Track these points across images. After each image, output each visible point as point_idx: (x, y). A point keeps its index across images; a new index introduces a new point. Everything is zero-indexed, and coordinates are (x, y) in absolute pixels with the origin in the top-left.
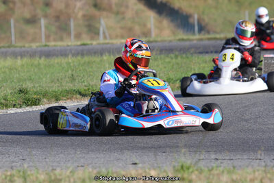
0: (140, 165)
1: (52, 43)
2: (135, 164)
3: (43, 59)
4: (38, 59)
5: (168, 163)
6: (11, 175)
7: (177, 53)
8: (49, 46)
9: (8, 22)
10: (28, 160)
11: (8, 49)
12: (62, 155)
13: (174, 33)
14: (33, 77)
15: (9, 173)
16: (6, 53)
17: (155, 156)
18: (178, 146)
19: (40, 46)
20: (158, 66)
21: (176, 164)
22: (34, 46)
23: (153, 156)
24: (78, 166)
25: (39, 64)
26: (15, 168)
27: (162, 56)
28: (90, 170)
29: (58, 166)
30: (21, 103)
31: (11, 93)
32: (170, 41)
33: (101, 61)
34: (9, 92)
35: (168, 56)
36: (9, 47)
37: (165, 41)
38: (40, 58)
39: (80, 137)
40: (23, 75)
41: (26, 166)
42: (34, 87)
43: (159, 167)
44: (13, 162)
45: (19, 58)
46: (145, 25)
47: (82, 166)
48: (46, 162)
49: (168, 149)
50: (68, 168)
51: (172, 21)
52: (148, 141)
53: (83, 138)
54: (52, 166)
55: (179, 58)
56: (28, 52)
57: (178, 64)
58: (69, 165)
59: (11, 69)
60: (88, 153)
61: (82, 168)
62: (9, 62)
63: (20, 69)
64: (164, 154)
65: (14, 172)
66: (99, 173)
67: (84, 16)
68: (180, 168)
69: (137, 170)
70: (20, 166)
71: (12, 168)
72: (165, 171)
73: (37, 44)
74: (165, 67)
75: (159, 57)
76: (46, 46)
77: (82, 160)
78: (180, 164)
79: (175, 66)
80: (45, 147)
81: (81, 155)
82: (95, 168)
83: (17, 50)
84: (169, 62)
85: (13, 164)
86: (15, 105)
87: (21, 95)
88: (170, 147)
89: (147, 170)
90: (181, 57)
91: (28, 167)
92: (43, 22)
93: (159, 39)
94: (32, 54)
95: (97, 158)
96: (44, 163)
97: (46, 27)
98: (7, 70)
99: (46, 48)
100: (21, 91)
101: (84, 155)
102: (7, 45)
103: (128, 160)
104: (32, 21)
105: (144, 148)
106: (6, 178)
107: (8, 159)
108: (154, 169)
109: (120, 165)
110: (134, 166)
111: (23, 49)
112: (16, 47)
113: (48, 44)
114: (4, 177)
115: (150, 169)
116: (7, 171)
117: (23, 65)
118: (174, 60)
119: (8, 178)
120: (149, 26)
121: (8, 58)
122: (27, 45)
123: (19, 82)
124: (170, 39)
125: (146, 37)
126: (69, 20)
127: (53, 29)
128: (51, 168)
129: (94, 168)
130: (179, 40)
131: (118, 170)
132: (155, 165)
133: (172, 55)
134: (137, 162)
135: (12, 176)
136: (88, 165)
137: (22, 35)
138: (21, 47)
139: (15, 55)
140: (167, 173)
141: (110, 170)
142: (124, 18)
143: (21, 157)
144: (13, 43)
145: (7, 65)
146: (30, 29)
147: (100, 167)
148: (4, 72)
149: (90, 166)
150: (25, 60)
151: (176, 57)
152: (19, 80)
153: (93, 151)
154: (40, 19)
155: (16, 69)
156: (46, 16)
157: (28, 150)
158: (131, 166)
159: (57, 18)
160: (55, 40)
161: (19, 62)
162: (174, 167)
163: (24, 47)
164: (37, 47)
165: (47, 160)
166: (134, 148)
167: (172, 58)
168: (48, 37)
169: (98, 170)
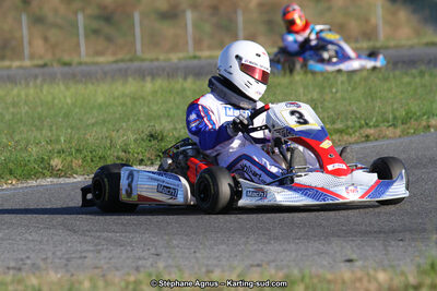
0: (359, 264)
1: (205, 53)
2: (350, 261)
3: (190, 80)
4: (181, 80)
5: (408, 260)
6: (135, 282)
7: (423, 67)
8: (199, 58)
9: (130, 17)
10: (164, 255)
11: (129, 64)
12: (224, 247)
13: (418, 33)
14: (172, 112)
15: (132, 278)
16: (126, 70)
17: (385, 246)
18: (424, 230)
19: (185, 59)
20: (389, 90)
21: (421, 261)
22: (175, 57)
23: (381, 248)
24: (252, 266)
25: (184, 90)
26: (142, 269)
27: (397, 73)
28: (273, 272)
29: (217, 266)
30: (153, 157)
31: (136, 140)
32: (412, 47)
33: (291, 83)
34: (132, 137)
35: (406, 74)
36: (131, 60)
37: (403, 46)
38: (185, 78)
39: (254, 216)
40: (155, 108)
41: (161, 265)
42: (176, 129)
43: (392, 267)
44: (139, 259)
45: (148, 79)
46: (367, 21)
47: (258, 265)
48: (197, 258)
49: (408, 235)
50: (234, 268)
51: (415, 11)
52: (373, 222)
53: (260, 216)
54: (207, 265)
55: (427, 77)
56: (164, 69)
57: (424, 86)
58: (236, 263)
59: (134, 99)
60: (269, 243)
61: (259, 269)
62: (131, 86)
63: (150, 98)
64: (401, 243)
65: (141, 276)
66: (287, 276)
67: (261, 5)
68: (428, 267)
69: (353, 272)
70: (152, 265)
71: (137, 269)
72: (403, 273)
73: (181, 55)
74: (402, 93)
75: (391, 75)
76: (195, 57)
77: (259, 256)
78: (429, 262)
79: (419, 91)
80: (195, 233)
81: (256, 247)
82: (282, 269)
83: (146, 64)
84: (409, 84)
85: (140, 262)
86: (142, 160)
87: (153, 142)
88: (411, 231)
89: (372, 272)
90: (431, 75)
91: (166, 267)
92: (190, 16)
93: (392, 43)
94: (171, 73)
95: (284, 250)
96: (194, 261)
97: (195, 26)
98: (128, 99)
99: (196, 62)
100: (152, 136)
101: (261, 246)
102: (128, 57)
103: (338, 255)
104: (171, 15)
105: (366, 233)
106: (127, 287)
107: (131, 254)
108: (384, 270)
109: (325, 263)
110: (348, 264)
111: (156, 63)
112: (143, 60)
113: (198, 54)
114: (123, 284)
115: (375, 270)
116: (129, 274)
117: (155, 92)
118: (418, 80)
119: (131, 287)
120: (373, 21)
121: (130, 79)
122: (162, 57)
123: (149, 120)
124: (410, 43)
125: (369, 39)
126: (235, 12)
127: (208, 28)
128: (204, 270)
129: (278, 268)
130: (427, 44)
131: (321, 271)
132: (386, 262)
133: (414, 71)
134: (354, 257)
135: (137, 283)
136: (268, 263)
137: (153, 41)
138: (152, 60)
139: (142, 74)
140: (406, 278)
141: (307, 272)
142: (329, 9)
143: (153, 251)
144: (139, 53)
145: (127, 91)
146: (168, 30)
147: (288, 267)
148: (124, 104)
149: (273, 264)
150: (159, 82)
151: (422, 74)
152: (150, 118)
153: (276, 239)
154: (184, 11)
155: (144, 99)
156: (194, 7)
157: (166, 237)
158: (342, 264)
159: (215, 9)
160: (210, 48)
161: (149, 86)
162: (419, 266)
163: (157, 59)
164: (180, 59)
165: (198, 255)
166: (349, 233)
167: (414, 77)
168: (198, 43)
169: (285, 271)
